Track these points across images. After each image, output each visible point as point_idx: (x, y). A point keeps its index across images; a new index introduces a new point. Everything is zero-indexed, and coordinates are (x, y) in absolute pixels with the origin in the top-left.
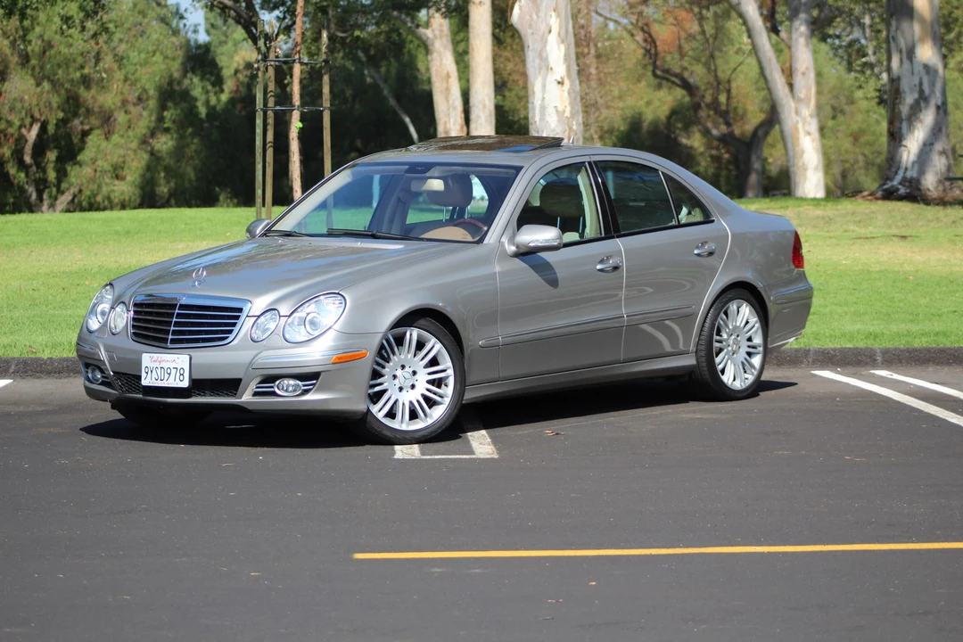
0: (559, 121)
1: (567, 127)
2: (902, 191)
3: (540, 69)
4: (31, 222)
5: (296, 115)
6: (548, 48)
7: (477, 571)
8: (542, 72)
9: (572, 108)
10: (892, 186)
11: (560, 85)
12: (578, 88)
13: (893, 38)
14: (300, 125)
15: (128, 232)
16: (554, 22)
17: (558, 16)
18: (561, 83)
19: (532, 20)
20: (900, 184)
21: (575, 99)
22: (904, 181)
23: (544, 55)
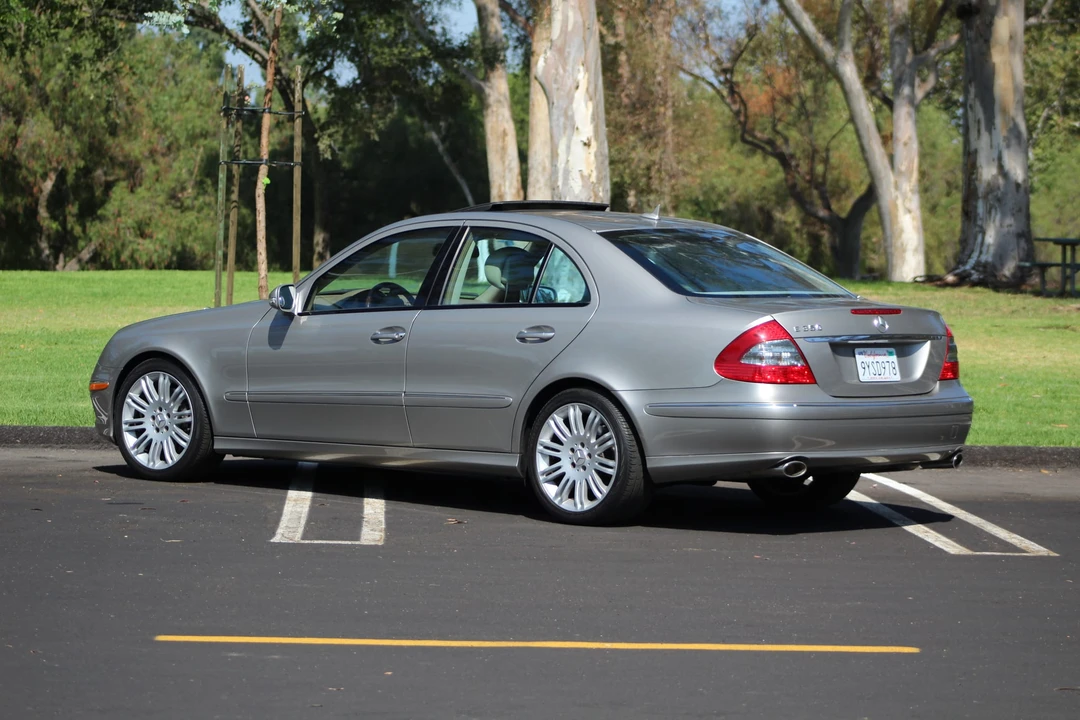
0: (583, 186)
1: (592, 194)
2: (975, 276)
3: (565, 128)
4: (4, 280)
5: (263, 170)
6: (575, 105)
7: (276, 657)
8: (568, 132)
9: (599, 172)
10: (965, 271)
11: (586, 147)
12: (606, 151)
13: (971, 107)
14: (268, 181)
15: (105, 295)
16: (582, 77)
17: (587, 70)
18: (587, 145)
19: (557, 74)
20: (973, 268)
21: (602, 163)
22: (978, 266)
23: (570, 113)
